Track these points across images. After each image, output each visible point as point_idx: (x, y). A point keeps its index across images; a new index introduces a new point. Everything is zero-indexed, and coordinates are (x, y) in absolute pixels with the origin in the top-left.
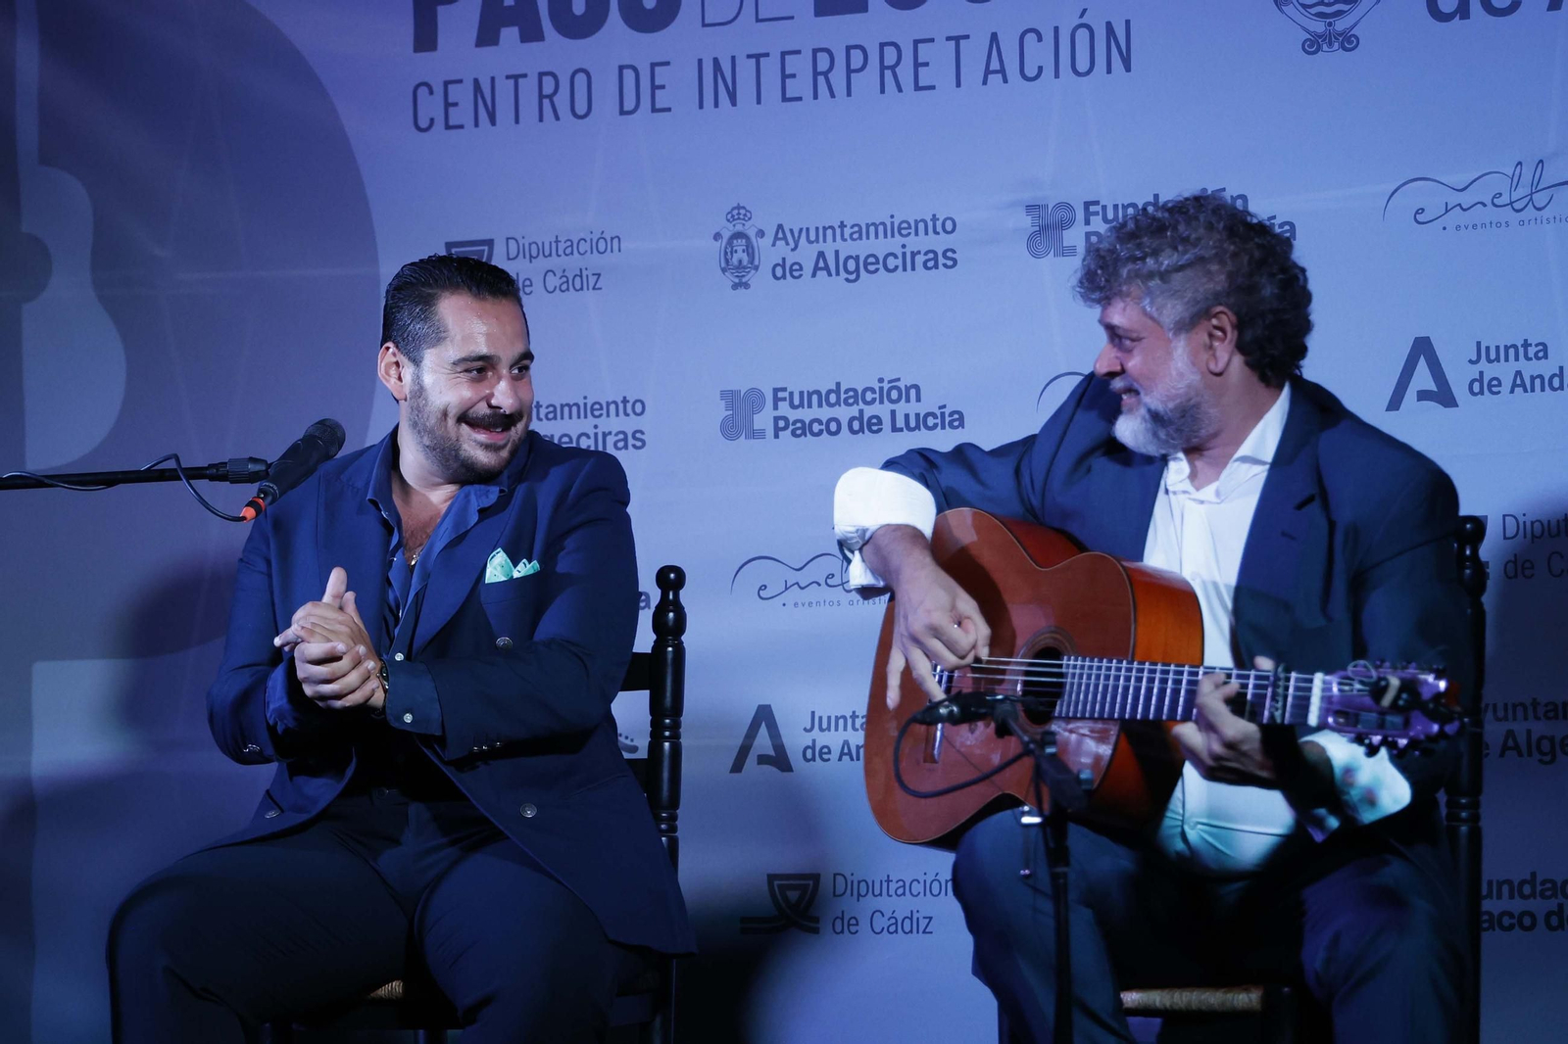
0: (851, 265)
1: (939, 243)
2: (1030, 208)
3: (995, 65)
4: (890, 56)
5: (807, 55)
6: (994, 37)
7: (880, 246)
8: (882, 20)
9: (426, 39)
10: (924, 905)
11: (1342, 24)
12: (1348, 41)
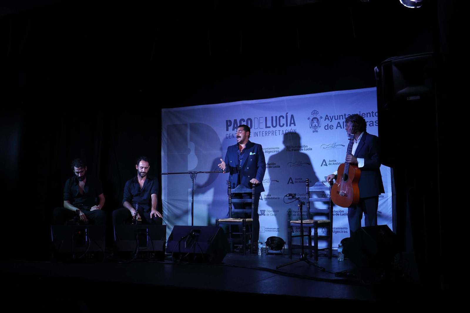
0: (269, 152)
1: (278, 150)
2: (287, 147)
3: (283, 133)
4: (273, 132)
5: (265, 132)
6: (283, 130)
7: (272, 150)
8: (272, 129)
9: (227, 130)
10: (276, 213)
11: (316, 130)
12: (317, 131)
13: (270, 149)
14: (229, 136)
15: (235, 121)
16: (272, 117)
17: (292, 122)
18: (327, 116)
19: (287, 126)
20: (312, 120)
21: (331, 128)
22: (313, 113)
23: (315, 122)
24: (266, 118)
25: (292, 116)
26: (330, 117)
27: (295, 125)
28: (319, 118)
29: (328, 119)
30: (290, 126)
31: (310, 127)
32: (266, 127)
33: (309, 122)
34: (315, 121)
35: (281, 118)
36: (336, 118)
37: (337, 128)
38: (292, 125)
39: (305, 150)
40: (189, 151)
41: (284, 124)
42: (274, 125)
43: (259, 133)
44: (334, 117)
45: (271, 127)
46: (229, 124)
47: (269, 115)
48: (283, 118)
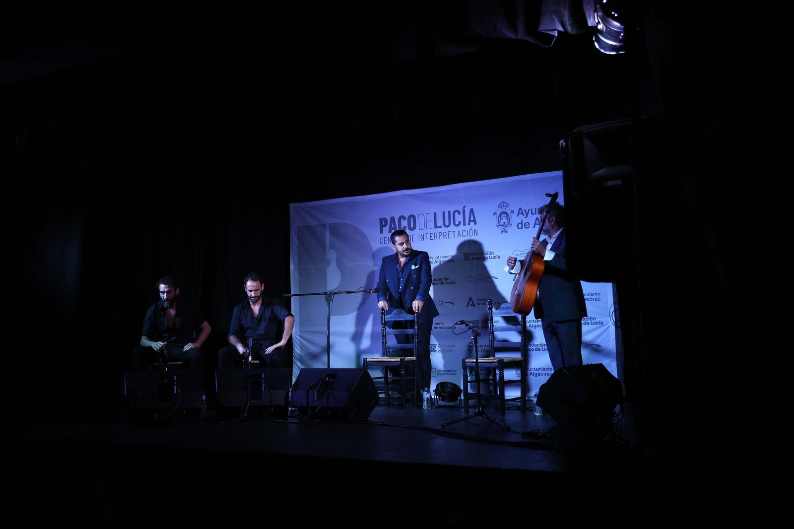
0: (440, 262)
1: (452, 259)
2: (464, 254)
3: (459, 235)
4: (445, 234)
5: (433, 233)
6: (459, 231)
7: (444, 259)
8: (443, 229)
9: (382, 232)
10: (451, 349)
11: (506, 229)
12: (507, 232)
13: (441, 257)
14: (385, 241)
15: (393, 219)
16: (444, 213)
17: (472, 219)
18: (520, 209)
19: (464, 224)
20: (500, 216)
21: (527, 226)
22: (501, 206)
23: (504, 218)
24: (435, 214)
25: (472, 211)
26: (525, 210)
27: (476, 223)
28: (509, 212)
29: (522, 213)
30: (469, 224)
31: (497, 226)
32: (436, 227)
33: (495, 219)
34: (504, 217)
35: (457, 214)
36: (534, 212)
37: (534, 227)
38: (472, 223)
39: (491, 258)
40: (328, 263)
41: (460, 223)
42: (447, 223)
43: (425, 236)
44: (530, 210)
45: (443, 226)
46: (384, 223)
47: (439, 209)
48: (459, 214)
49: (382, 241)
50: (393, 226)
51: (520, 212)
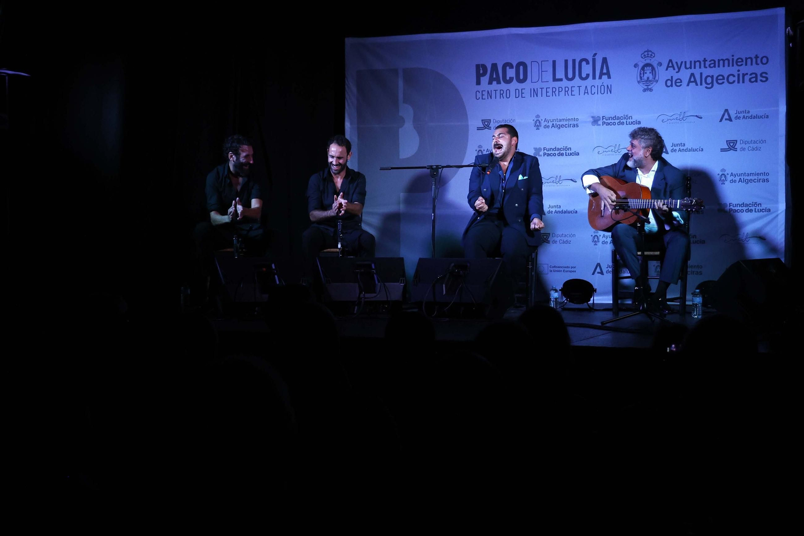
0: (559, 126)
1: (575, 123)
2: (592, 117)
3: (586, 92)
4: (567, 89)
5: (551, 88)
6: (586, 87)
7: (564, 123)
8: (565, 83)
9: (478, 83)
10: (569, 239)
11: (649, 87)
12: (651, 90)
13: (560, 120)
14: (482, 95)
15: (494, 66)
16: (566, 61)
17: (605, 71)
18: (670, 61)
19: (594, 78)
20: (643, 68)
21: (678, 84)
22: (645, 55)
23: (648, 72)
24: (554, 62)
25: (605, 61)
26: (677, 63)
27: (609, 77)
28: (655, 65)
29: (673, 66)
30: (600, 78)
31: (639, 82)
32: (555, 79)
33: (635, 72)
34: (648, 70)
35: (584, 63)
36: (688, 66)
37: (688, 85)
38: (605, 77)
39: (628, 123)
40: (402, 121)
41: (588, 75)
42: (570, 75)
43: (540, 90)
44: (684, 63)
45: (564, 80)
46: (481, 72)
47: (560, 56)
48: (587, 64)
49: (479, 95)
50: (494, 76)
51: (670, 65)
